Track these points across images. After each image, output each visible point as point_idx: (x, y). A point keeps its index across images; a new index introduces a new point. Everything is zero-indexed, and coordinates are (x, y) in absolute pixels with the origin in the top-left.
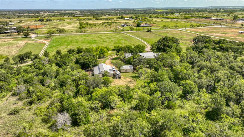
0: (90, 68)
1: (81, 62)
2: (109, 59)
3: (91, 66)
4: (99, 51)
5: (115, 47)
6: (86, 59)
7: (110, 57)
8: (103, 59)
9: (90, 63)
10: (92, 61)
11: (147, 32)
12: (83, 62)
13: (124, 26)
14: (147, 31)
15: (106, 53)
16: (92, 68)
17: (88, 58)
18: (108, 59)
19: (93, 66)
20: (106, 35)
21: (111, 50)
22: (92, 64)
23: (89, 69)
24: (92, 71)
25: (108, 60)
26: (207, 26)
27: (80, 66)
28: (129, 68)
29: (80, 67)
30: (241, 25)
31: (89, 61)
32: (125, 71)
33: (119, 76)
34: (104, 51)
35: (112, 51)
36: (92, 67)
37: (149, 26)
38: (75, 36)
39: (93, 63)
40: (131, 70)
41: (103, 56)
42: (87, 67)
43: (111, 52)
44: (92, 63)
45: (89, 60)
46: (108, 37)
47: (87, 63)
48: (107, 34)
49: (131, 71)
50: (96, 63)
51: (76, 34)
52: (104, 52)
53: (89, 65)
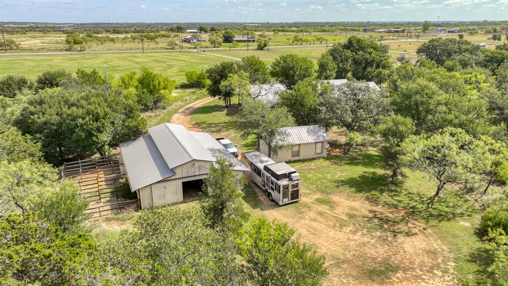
0: (100, 150)
1: (45, 123)
2: (180, 111)
3: (105, 137)
4: (137, 87)
5: (189, 76)
6: (71, 105)
7: (183, 106)
8: (157, 112)
9: (99, 124)
10: (107, 110)
11: (255, 50)
12: (55, 119)
13: (191, 41)
14: (256, 48)
15: (165, 88)
16: (113, 152)
17: (82, 98)
18: (175, 112)
19: (114, 138)
20: (147, 56)
21: (176, 88)
22: (109, 129)
23: (97, 155)
24: (114, 165)
25: (177, 115)
26: (385, 40)
27: (39, 144)
28: (310, 139)
29: (36, 148)
30: (459, 36)
31: (88, 113)
32: (293, 156)
33: (290, 189)
34: (156, 82)
35: (179, 90)
36: (114, 144)
37: (254, 41)
38: (49, 58)
39: (113, 123)
40: (319, 145)
41: (155, 103)
42: (84, 148)
43: (177, 93)
44: (107, 123)
45: (92, 107)
46: (156, 58)
47: (80, 121)
48: (151, 54)
49: (319, 151)
50: (134, 123)
51: (54, 55)
52: (159, 84)
53: (90, 134)
